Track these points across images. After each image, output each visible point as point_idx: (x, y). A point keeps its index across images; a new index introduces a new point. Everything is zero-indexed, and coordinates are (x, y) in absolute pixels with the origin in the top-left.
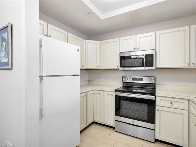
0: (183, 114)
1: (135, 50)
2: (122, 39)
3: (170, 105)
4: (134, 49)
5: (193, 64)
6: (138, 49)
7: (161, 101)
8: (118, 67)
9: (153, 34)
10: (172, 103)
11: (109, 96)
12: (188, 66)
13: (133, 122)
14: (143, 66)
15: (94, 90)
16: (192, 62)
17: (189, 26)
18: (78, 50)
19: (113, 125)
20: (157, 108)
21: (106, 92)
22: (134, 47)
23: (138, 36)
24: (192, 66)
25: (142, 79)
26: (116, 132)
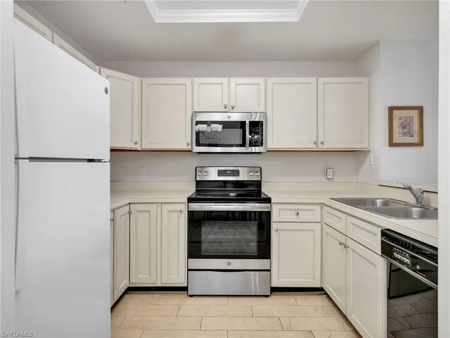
0: (313, 230)
1: (226, 110)
2: (197, 80)
3: (294, 218)
4: (226, 107)
5: (322, 143)
6: (233, 108)
7: (281, 212)
8: (188, 144)
9: (261, 81)
10: (298, 214)
11: (171, 214)
12: (314, 146)
13: (229, 264)
14: (243, 145)
15: (129, 204)
16: (320, 141)
17: (315, 79)
18: (106, 91)
19: (183, 282)
20: (274, 226)
21: (163, 206)
22: (226, 102)
23: (234, 81)
24: (320, 146)
25: (236, 173)
26: (191, 296)
